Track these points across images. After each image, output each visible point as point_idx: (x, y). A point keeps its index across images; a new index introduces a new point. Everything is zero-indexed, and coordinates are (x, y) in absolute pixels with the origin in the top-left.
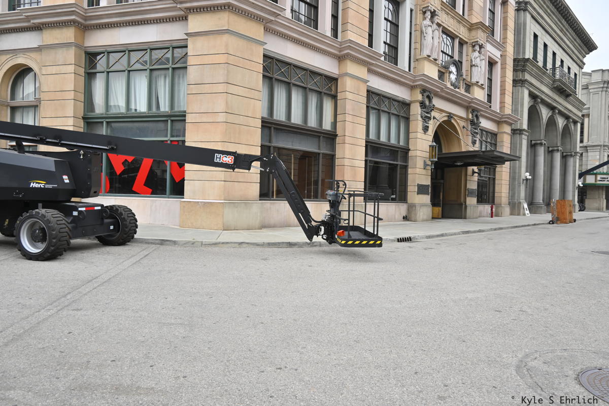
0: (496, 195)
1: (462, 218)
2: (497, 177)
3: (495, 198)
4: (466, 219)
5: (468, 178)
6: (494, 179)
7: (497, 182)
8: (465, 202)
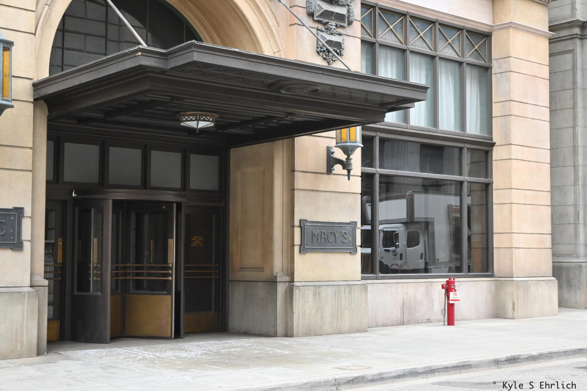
0: (497, 241)
1: (275, 335)
2: (498, 179)
3: (496, 254)
4: (292, 336)
5: (300, 181)
6: (487, 188)
7: (497, 197)
8: (292, 274)
